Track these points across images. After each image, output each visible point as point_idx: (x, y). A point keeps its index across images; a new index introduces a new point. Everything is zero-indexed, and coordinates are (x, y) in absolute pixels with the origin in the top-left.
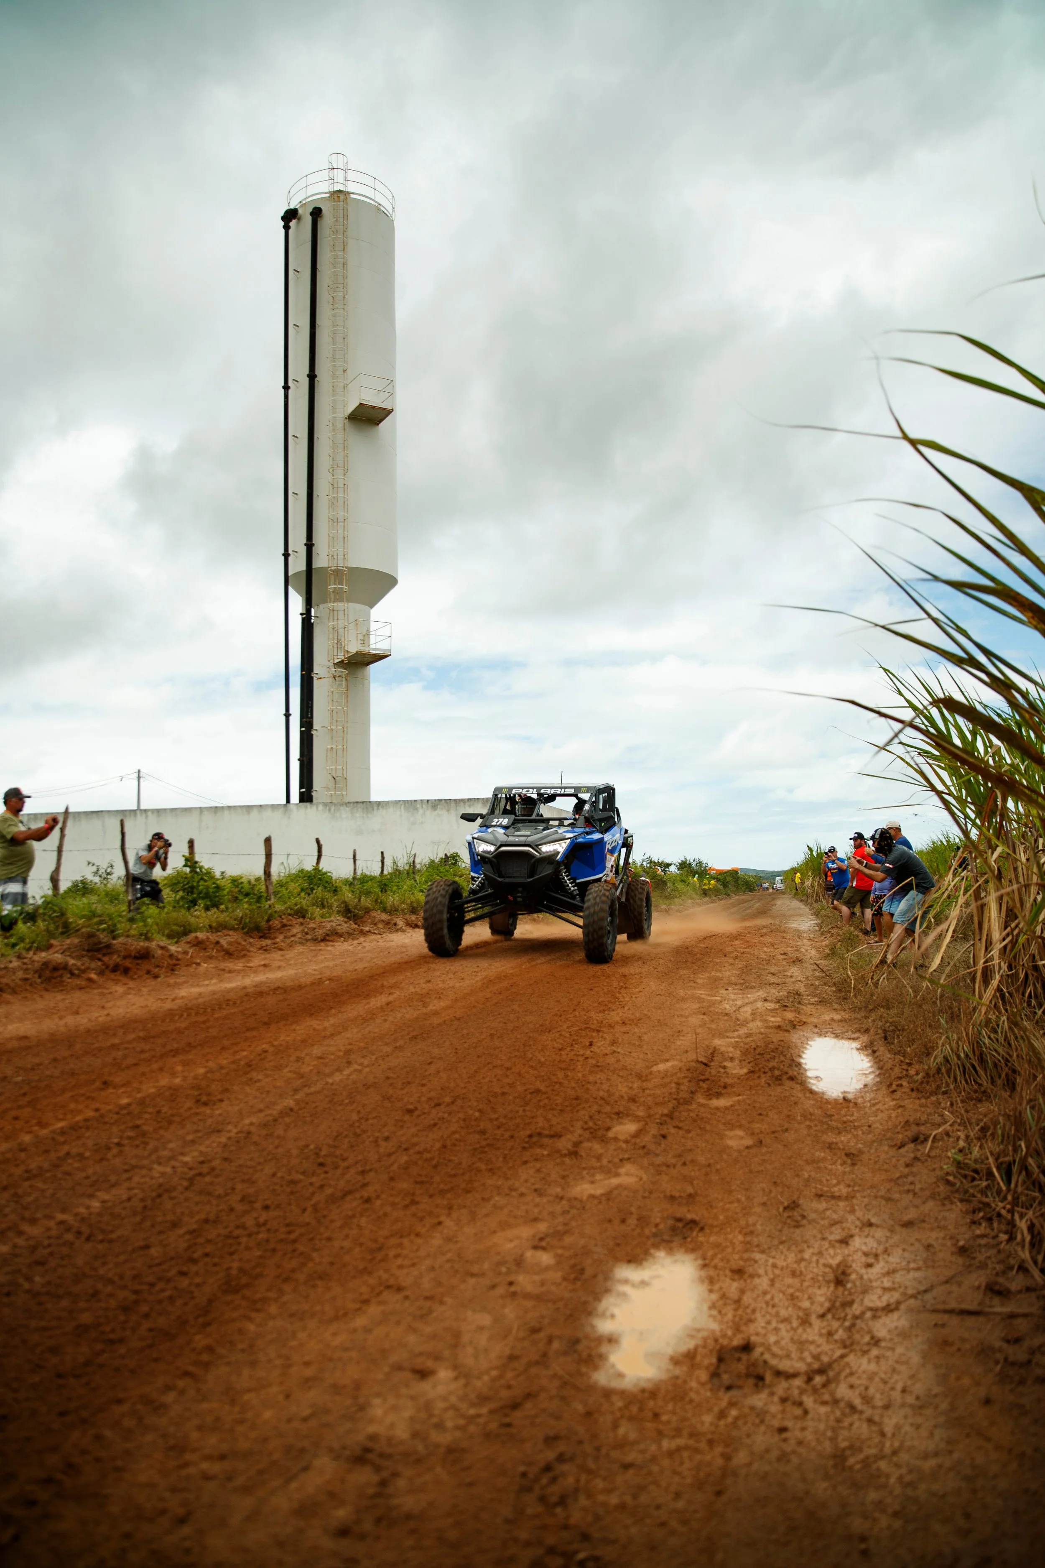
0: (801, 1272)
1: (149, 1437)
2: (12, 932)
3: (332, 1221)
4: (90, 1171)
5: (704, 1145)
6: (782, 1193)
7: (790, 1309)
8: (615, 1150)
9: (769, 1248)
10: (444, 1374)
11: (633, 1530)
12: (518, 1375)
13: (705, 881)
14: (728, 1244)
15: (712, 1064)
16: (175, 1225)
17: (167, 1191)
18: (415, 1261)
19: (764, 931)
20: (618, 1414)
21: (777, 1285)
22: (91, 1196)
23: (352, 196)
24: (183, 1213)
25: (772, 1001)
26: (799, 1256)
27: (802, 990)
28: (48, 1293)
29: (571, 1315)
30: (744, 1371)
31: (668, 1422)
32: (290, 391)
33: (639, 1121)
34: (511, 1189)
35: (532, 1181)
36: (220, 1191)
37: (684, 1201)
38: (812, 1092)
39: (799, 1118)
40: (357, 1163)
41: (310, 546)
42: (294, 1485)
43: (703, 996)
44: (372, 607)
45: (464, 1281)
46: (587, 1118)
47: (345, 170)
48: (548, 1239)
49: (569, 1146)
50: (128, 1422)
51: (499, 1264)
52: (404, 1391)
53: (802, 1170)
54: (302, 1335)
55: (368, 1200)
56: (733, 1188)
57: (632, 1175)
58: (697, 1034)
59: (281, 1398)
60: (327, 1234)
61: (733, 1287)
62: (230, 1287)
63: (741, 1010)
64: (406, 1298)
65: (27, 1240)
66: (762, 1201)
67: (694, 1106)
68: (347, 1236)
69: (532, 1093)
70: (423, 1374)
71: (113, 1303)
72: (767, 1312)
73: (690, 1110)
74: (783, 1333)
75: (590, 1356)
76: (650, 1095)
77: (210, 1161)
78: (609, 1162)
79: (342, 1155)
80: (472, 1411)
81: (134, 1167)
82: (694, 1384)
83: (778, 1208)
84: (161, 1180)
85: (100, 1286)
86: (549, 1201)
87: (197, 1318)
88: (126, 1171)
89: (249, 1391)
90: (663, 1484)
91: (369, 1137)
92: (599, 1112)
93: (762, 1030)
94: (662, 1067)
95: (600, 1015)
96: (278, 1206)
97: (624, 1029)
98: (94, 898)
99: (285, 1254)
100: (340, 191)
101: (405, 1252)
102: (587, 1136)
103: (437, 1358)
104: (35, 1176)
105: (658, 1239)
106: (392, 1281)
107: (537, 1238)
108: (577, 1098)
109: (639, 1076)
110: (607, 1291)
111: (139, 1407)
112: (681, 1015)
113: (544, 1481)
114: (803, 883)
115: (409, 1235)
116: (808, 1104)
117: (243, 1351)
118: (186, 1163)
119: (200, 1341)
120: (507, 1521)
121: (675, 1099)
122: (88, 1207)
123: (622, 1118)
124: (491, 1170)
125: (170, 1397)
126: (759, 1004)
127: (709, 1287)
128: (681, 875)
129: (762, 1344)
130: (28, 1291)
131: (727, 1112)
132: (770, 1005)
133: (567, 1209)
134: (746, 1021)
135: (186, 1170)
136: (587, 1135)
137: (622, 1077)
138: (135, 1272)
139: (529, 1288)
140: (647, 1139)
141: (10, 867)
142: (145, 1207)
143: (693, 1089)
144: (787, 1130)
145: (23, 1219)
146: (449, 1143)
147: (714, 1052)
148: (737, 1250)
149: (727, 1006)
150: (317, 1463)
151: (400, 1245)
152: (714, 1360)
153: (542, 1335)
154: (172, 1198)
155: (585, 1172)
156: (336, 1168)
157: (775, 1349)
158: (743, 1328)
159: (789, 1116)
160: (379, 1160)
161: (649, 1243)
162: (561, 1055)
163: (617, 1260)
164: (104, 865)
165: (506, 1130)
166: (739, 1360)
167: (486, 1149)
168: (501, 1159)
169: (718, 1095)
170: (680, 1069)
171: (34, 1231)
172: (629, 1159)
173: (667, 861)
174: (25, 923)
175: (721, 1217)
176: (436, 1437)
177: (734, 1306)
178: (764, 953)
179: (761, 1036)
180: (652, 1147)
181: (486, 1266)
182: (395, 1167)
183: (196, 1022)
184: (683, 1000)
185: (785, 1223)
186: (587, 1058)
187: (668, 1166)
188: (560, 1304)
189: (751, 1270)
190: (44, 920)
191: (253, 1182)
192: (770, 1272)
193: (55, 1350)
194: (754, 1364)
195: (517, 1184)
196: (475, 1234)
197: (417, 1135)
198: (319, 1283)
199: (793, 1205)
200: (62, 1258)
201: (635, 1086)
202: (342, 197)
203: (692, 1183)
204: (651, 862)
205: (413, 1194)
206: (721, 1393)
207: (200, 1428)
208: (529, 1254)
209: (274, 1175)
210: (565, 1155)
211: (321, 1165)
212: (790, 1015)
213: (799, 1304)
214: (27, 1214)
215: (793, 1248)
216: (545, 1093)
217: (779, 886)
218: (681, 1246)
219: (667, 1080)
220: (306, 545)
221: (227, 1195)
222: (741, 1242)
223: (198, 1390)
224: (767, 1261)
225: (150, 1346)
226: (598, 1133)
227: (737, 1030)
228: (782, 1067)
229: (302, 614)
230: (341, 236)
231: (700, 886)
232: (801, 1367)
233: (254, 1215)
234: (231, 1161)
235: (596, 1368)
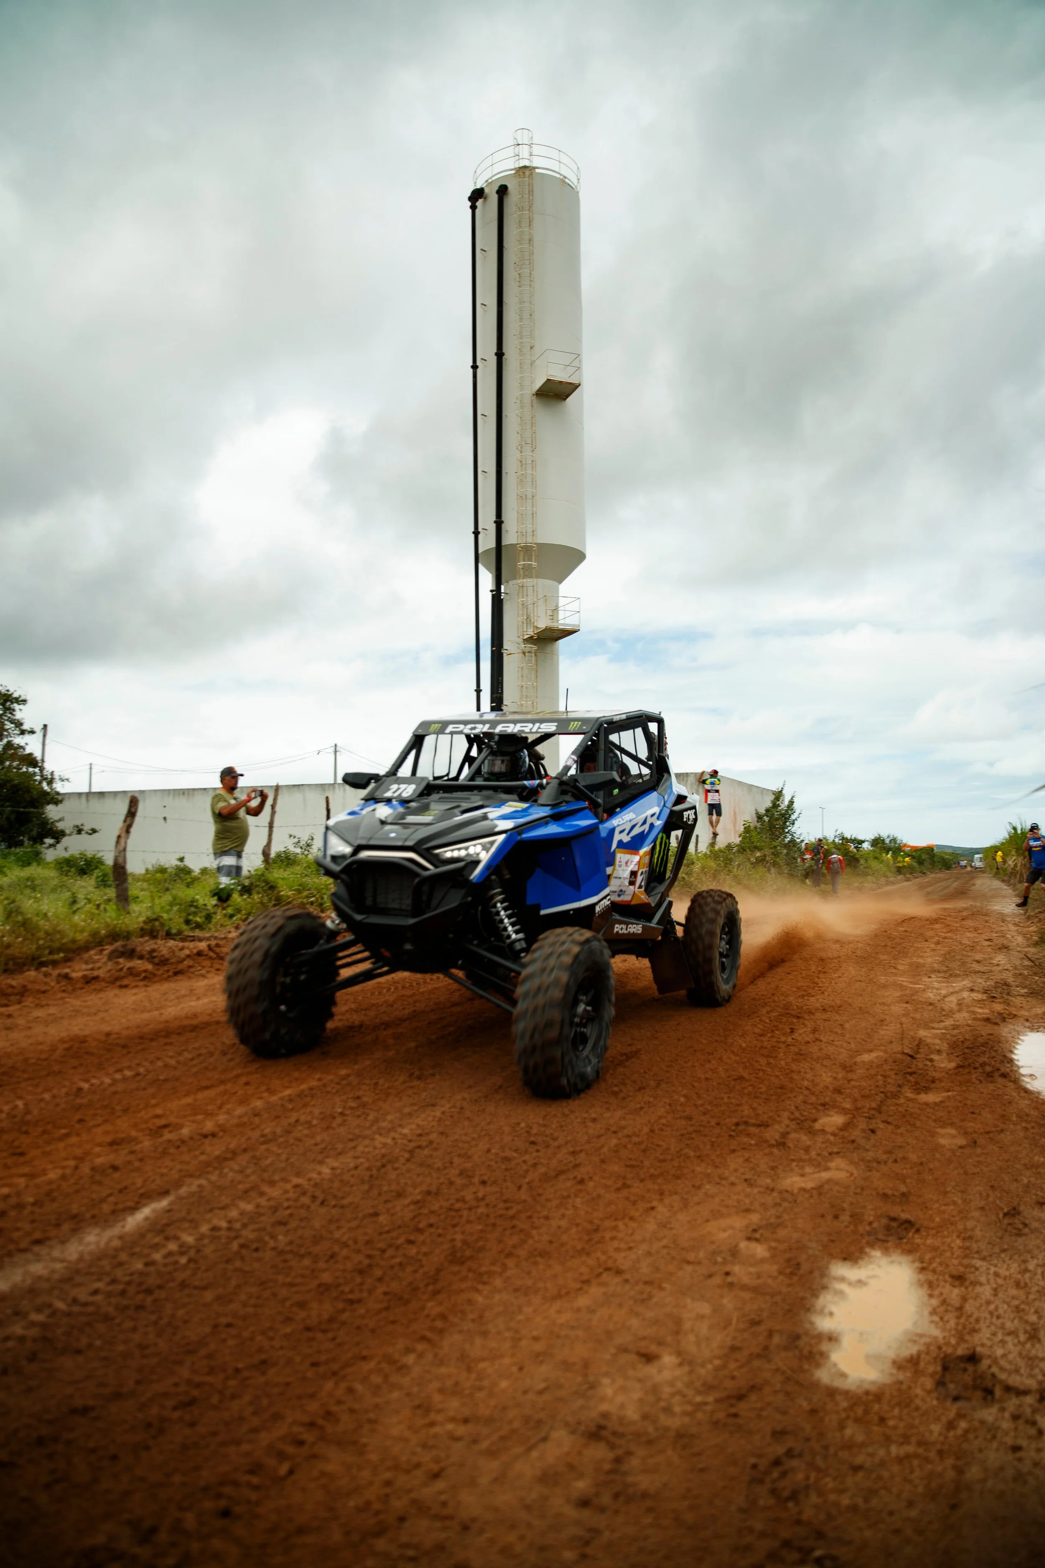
0: (1026, 1284)
1: (396, 1395)
2: (229, 902)
3: (548, 1200)
4: (318, 1139)
5: (915, 1142)
6: (1001, 1198)
7: (1016, 1321)
8: (823, 1143)
9: (991, 1256)
10: (668, 1359)
11: (868, 1533)
12: (741, 1367)
13: (900, 859)
14: (946, 1248)
15: (918, 1056)
16: (400, 1195)
17: (389, 1161)
18: (632, 1245)
19: (965, 913)
20: (844, 1415)
21: (1000, 1295)
22: (321, 1162)
23: (537, 171)
24: (406, 1184)
25: (978, 991)
26: (1023, 1266)
27: (1010, 980)
28: (291, 1252)
29: (789, 1311)
30: (971, 1383)
31: (895, 1428)
32: (478, 371)
33: (846, 1114)
34: (721, 1178)
35: (742, 1170)
36: (439, 1164)
37: (898, 1200)
38: (1026, 1091)
39: (1014, 1119)
40: (567, 1143)
41: (499, 523)
42: (535, 1454)
43: (905, 984)
44: (560, 582)
45: (681, 1269)
46: (793, 1108)
47: (530, 145)
48: (761, 1231)
49: (777, 1136)
50: (376, 1379)
51: (714, 1253)
52: (631, 1373)
53: (1021, 1175)
54: (528, 1310)
55: (582, 1182)
56: (948, 1190)
57: (842, 1170)
58: (901, 1024)
59: (514, 1369)
60: (545, 1213)
61: (954, 1294)
62: (455, 1258)
63: (946, 999)
64: (626, 1281)
65: (268, 1200)
66: (980, 1206)
67: (902, 1101)
68: (563, 1216)
69: (735, 1080)
70: (649, 1358)
71: (349, 1266)
72: (991, 1323)
73: (897, 1105)
74: (1010, 1346)
75: (811, 1352)
76: (854, 1087)
77: (427, 1134)
78: (818, 1155)
79: (552, 1134)
80: (698, 1399)
81: (357, 1137)
82: (919, 1391)
83: (998, 1214)
84: (384, 1151)
85: (336, 1248)
86: (760, 1192)
87: (427, 1285)
88: (351, 1140)
89: (483, 1360)
90: (895, 1490)
91: (577, 1118)
92: (805, 1102)
93: (970, 1022)
94: (866, 1057)
95: (800, 1000)
96: (495, 1182)
97: (825, 1016)
98: (298, 869)
99: (505, 1230)
100: (525, 167)
101: (620, 1235)
102: (794, 1127)
103: (661, 1343)
104: (270, 1141)
105: (872, 1238)
106: (610, 1264)
107: (750, 1229)
108: (782, 1088)
109: (844, 1067)
110: (825, 1287)
111: (384, 1365)
112: (884, 1004)
113: (775, 1475)
114: (1004, 862)
115: (623, 1218)
116: (1024, 1103)
117: (473, 1320)
118: (405, 1135)
119: (433, 1308)
120: (741, 1510)
121: (882, 1092)
122: (320, 1173)
123: (828, 1109)
124: (699, 1157)
125: (410, 1359)
126: (965, 994)
127: (929, 1292)
128: (874, 851)
129: (989, 1357)
130: (274, 1249)
131: (937, 1108)
132: (976, 996)
133: (778, 1201)
134: (952, 1012)
135: (405, 1142)
136: (793, 1125)
137: (826, 1066)
138: (367, 1238)
139: (746, 1280)
140: (856, 1134)
141: (225, 841)
142: (371, 1176)
143: (900, 1082)
144: (1002, 1131)
145: (263, 1180)
146: (656, 1128)
147: (920, 1043)
148: (955, 1256)
149: (931, 995)
150: (555, 1435)
151: (615, 1228)
152: (939, 1369)
153: (762, 1328)
154: (396, 1169)
155: (794, 1164)
156: (548, 1147)
157: (1002, 1362)
158: (967, 1337)
159: (1003, 1116)
160: (589, 1142)
161: (864, 1241)
162: (762, 1041)
163: (832, 1256)
164: (305, 839)
165: (712, 1117)
166: (965, 1370)
167: (693, 1136)
168: (708, 1147)
169: (927, 1090)
170: (885, 1061)
171: (274, 1192)
172: (838, 1153)
173: (861, 837)
174: (241, 895)
175: (937, 1219)
176: (665, 1420)
177: (955, 1314)
178: (967, 938)
179: (968, 1028)
180: (862, 1142)
181: (702, 1254)
182: (605, 1150)
183: (403, 996)
184: (884, 987)
185: (1006, 1231)
186: (789, 1045)
187: (879, 1163)
188: (778, 1298)
189: (972, 1277)
190: (258, 893)
191: (469, 1157)
192: (992, 1281)
193: (302, 1305)
194: (982, 1376)
195: (727, 1173)
196: (689, 1222)
197: (624, 1118)
198: (539, 1259)
199: (1013, 1212)
200: (301, 1220)
201: (840, 1076)
202: (527, 172)
203: (905, 1183)
204: (843, 838)
205: (624, 1178)
206: (948, 1403)
207: (441, 1391)
208: (743, 1245)
209: (489, 1151)
210: (772, 1146)
211: (533, 1143)
212: (998, 1007)
213: (1026, 1317)
214: (266, 1175)
215: (1016, 1257)
216: (748, 1081)
217: (978, 864)
218: (897, 1246)
219: (873, 1072)
220: (495, 522)
221: (445, 1168)
222: (960, 1248)
223: (436, 1355)
224: (988, 1269)
225: (387, 1309)
226: (805, 1124)
227: (943, 1021)
228: (993, 1063)
229: (492, 591)
230: (527, 212)
231: (894, 863)
232: (1032, 1383)
233: (472, 1189)
234: (447, 1136)
235: (818, 1365)
